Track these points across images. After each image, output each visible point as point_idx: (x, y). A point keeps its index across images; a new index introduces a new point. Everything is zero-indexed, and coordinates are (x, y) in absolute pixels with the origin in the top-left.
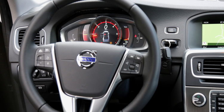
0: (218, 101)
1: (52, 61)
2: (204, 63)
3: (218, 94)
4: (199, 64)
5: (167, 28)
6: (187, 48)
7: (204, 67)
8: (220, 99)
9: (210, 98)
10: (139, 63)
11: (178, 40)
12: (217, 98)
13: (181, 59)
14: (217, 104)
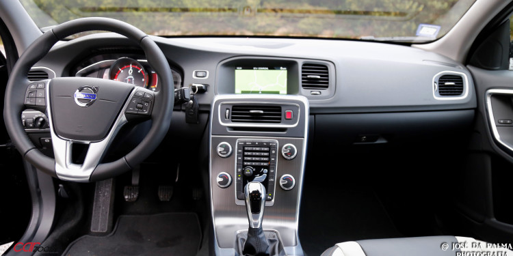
0: (244, 151)
1: (45, 98)
2: (233, 110)
3: (245, 143)
4: (228, 111)
5: (196, 72)
6: (216, 94)
7: (233, 114)
8: (246, 148)
9: (236, 147)
10: (148, 102)
11: (207, 86)
12: (244, 147)
13: (209, 106)
14: (243, 154)
